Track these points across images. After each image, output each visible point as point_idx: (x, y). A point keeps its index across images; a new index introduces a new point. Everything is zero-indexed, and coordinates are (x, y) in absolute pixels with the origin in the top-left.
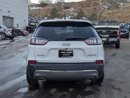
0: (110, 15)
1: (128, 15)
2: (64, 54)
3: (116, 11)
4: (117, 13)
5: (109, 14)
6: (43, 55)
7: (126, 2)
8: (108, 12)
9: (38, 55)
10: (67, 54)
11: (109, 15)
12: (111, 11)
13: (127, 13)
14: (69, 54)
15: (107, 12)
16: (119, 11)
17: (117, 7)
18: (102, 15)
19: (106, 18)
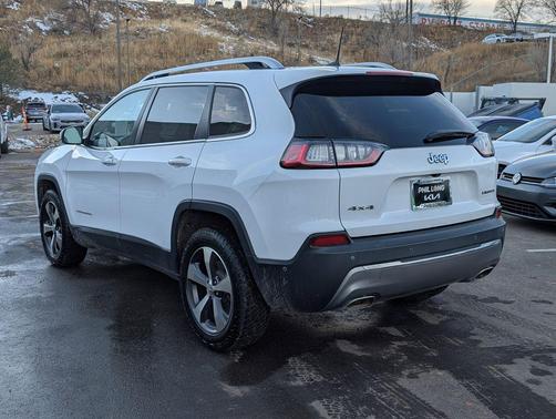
0: (70, 61)
1: (143, 62)
2: (428, 194)
3: (93, 44)
4: (96, 53)
5: (65, 55)
6: (372, 207)
7: (124, 9)
8: (56, 48)
9: (354, 208)
10: (435, 193)
11: (65, 61)
12: (69, 46)
13: (138, 56)
14: (438, 195)
15: (53, 45)
16: (104, 46)
17: (92, 28)
18: (32, 59)
19: (54, 73)
